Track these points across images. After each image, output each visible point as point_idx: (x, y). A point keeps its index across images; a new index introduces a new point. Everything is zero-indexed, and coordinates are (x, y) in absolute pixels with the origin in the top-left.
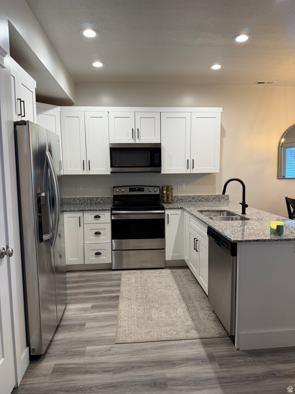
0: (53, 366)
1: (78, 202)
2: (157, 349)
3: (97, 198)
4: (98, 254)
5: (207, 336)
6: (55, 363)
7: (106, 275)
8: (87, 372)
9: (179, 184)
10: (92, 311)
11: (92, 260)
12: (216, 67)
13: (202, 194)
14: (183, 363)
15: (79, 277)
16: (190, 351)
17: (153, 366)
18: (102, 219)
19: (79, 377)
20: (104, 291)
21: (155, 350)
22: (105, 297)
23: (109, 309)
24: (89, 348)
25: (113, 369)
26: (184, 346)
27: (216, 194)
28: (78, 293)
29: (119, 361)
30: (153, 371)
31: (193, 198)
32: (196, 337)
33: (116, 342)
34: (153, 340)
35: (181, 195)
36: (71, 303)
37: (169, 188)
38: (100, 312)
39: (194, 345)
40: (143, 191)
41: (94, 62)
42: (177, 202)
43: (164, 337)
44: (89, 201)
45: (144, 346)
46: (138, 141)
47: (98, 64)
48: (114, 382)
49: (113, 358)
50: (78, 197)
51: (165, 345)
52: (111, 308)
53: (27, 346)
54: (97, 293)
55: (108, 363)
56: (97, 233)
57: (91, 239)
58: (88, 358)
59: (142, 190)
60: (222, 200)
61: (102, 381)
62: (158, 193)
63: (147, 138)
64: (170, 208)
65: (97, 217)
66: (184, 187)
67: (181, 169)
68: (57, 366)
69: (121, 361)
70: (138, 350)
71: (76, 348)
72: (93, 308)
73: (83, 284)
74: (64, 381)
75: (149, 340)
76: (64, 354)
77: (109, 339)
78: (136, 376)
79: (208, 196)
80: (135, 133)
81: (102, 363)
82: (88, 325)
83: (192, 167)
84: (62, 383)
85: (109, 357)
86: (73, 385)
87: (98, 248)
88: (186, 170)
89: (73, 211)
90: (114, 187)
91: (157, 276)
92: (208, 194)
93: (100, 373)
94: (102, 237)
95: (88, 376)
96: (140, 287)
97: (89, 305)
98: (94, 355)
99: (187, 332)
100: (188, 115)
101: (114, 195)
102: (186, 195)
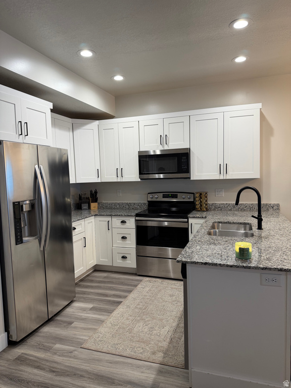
0: (19, 354)
1: (118, 206)
2: (111, 363)
4: (124, 257)
5: (170, 364)
6: (23, 352)
7: (129, 279)
8: (38, 367)
9: (216, 190)
10: (89, 312)
11: (119, 263)
12: (241, 59)
14: (122, 385)
15: (105, 277)
16: (140, 374)
17: (93, 379)
18: (127, 225)
19: (29, 370)
20: (113, 295)
21: (108, 364)
22: (109, 301)
23: (104, 313)
24: (58, 346)
25: (59, 370)
26: (139, 367)
28: (92, 293)
29: (69, 365)
30: (89, 384)
32: (157, 362)
33: (82, 346)
34: (114, 353)
35: (219, 203)
36: (78, 301)
37: (203, 195)
38: (95, 314)
39: (148, 369)
40: (177, 197)
41: (115, 76)
42: (214, 210)
43: (128, 352)
44: (127, 206)
45: (102, 356)
46: (166, 148)
47: (119, 78)
48: (49, 383)
49: (68, 360)
50: (118, 202)
51: (122, 361)
52: (106, 312)
53: (6, 331)
54: (106, 295)
55: (60, 363)
56: (124, 238)
57: (118, 242)
58: (49, 354)
59: (175, 196)
60: (271, 210)
61: (41, 379)
62: (192, 200)
63: (176, 144)
64: (194, 217)
65: (123, 222)
66: (223, 194)
67: (213, 175)
68: (23, 355)
69: (72, 365)
70: (94, 359)
71: (48, 343)
72: (92, 309)
73: (102, 285)
74: (16, 370)
75: (110, 352)
76: (36, 346)
77: (79, 342)
78: (71, 383)
79: (252, 204)
80: (163, 139)
81: (55, 362)
82: (75, 324)
83: (225, 172)
84: (14, 371)
85: (65, 358)
86: (19, 375)
87: (124, 252)
88: (218, 175)
89: (103, 215)
90: (149, 193)
91: (175, 288)
93: (47, 371)
94: (127, 241)
95: (36, 371)
96: (147, 297)
97: (91, 306)
98: (55, 354)
99: (154, 353)
100: (220, 116)
101: (148, 201)
102: (225, 202)
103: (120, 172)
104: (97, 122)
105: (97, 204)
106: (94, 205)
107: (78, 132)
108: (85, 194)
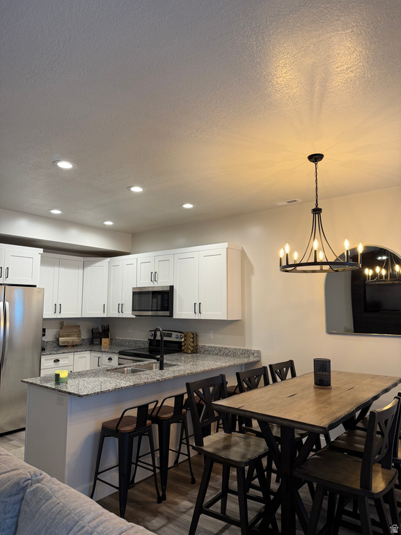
1: (127, 343)
3: (140, 341)
9: (207, 331)
13: (229, 347)
18: (113, 362)
27: (246, 348)
31: (220, 350)
35: (208, 345)
37: (195, 336)
42: (203, 353)
44: (134, 344)
46: (156, 284)
59: (171, 336)
63: (162, 283)
65: (110, 359)
66: (212, 335)
67: (190, 314)
79: (235, 349)
80: (154, 276)
88: (194, 315)
90: (150, 331)
92: (235, 347)
101: (149, 340)
102: (213, 345)
103: (121, 307)
104: (108, 259)
105: (108, 339)
106: (105, 341)
107: (88, 270)
108: (97, 329)
